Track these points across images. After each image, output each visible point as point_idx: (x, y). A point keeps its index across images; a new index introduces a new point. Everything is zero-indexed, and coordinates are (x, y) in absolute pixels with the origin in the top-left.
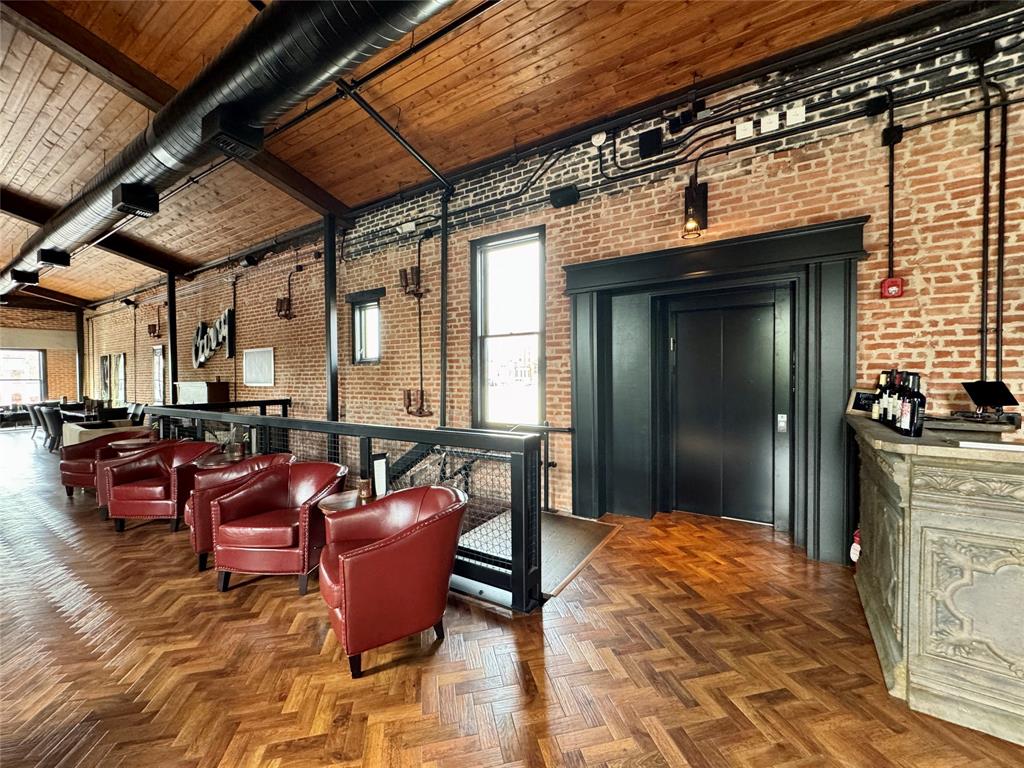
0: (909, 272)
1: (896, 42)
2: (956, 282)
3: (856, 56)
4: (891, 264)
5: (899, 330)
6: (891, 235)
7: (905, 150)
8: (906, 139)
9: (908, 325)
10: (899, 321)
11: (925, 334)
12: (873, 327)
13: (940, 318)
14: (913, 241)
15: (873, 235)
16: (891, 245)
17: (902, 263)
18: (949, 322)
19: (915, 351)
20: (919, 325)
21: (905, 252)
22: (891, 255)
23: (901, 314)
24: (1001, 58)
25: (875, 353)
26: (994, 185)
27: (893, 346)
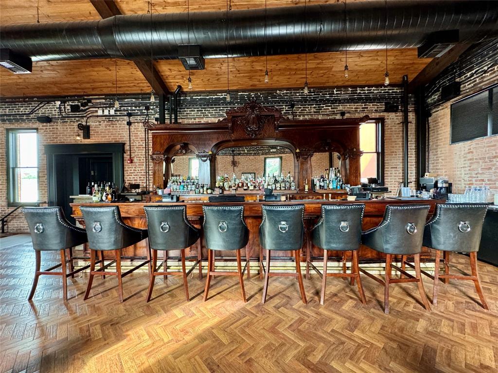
0: (134, 157)
1: (134, 100)
2: (142, 161)
3: (126, 100)
4: (130, 155)
5: (132, 171)
6: (130, 148)
7: (133, 127)
8: (133, 125)
9: (134, 170)
10: (132, 169)
11: (137, 173)
12: (128, 171)
13: (139, 169)
14: (134, 150)
15: (127, 147)
16: (130, 150)
17: (133, 155)
18: (141, 170)
19: (135, 177)
20: (136, 171)
21: (133, 152)
22: (130, 153)
23: (132, 168)
24: (151, 111)
25: (128, 177)
26: (147, 139)
27: (131, 175)
